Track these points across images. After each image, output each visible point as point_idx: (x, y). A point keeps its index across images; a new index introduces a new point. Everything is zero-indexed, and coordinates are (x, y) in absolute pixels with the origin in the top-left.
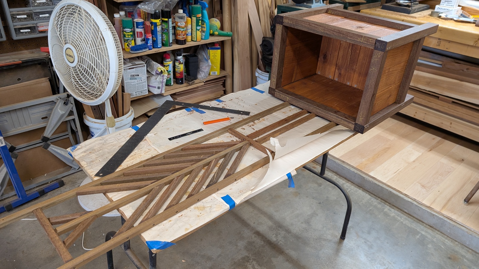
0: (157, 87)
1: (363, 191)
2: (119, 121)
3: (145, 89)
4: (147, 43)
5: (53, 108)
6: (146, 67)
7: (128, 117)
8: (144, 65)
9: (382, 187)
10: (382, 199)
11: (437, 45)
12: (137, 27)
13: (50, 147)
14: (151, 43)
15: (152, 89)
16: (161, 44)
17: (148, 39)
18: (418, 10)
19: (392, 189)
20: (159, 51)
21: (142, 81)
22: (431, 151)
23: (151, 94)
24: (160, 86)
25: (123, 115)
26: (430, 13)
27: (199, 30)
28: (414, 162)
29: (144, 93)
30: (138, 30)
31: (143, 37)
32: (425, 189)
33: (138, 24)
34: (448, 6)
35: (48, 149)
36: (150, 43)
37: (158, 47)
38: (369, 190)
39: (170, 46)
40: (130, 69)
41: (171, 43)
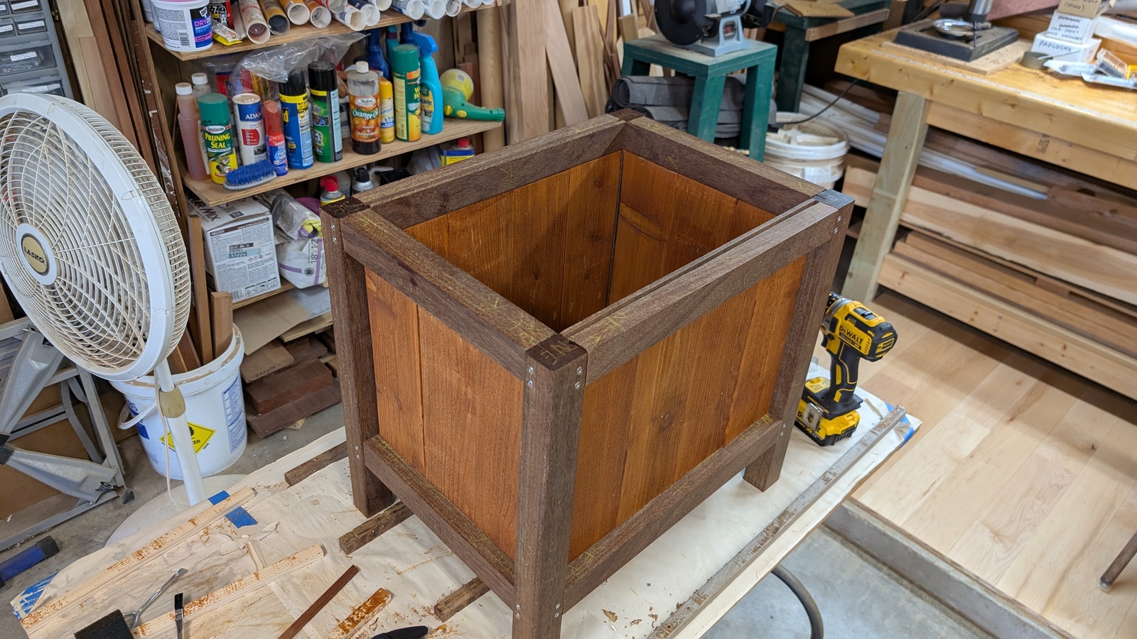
0: (303, 271)
1: (843, 544)
2: (202, 377)
3: (272, 276)
4: (272, 159)
5: (16, 353)
6: (271, 221)
7: (226, 362)
8: (265, 217)
9: (892, 539)
10: (891, 568)
11: (1038, 150)
12: (243, 119)
13: (13, 457)
14: (284, 159)
15: (289, 275)
16: (312, 157)
17: (274, 149)
18: (989, 47)
19: (917, 546)
20: (305, 177)
21: (263, 259)
22: (1012, 423)
23: (287, 287)
24: (313, 266)
25: (214, 358)
26: (1021, 54)
27: (413, 112)
28: (972, 457)
29: (270, 286)
30: (244, 126)
31: (261, 143)
32: (1001, 544)
33: (244, 111)
34: (1068, 39)
35: (9, 463)
36: (281, 157)
37: (304, 165)
38: (858, 542)
39: (336, 161)
40: (226, 230)
41: (338, 153)
